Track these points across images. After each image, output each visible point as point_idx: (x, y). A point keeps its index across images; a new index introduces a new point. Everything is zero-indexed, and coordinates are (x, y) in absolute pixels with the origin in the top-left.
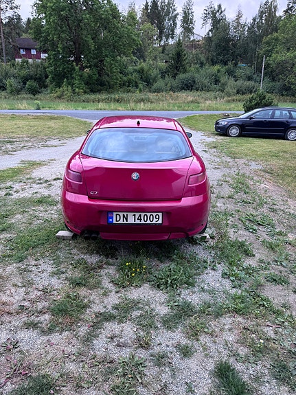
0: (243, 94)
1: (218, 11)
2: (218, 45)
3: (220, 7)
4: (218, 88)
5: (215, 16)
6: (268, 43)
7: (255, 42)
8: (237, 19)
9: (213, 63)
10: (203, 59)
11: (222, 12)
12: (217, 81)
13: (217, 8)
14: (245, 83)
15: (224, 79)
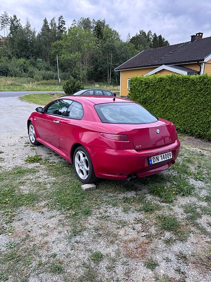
0: (47, 79)
1: (15, 20)
2: (20, 44)
3: (15, 16)
4: (27, 75)
5: (12, 23)
6: (55, 47)
7: (46, 45)
8: (27, 27)
9: (19, 57)
10: (10, 53)
11: (17, 21)
12: (25, 70)
13: (13, 18)
14: (47, 72)
15: (31, 69)
